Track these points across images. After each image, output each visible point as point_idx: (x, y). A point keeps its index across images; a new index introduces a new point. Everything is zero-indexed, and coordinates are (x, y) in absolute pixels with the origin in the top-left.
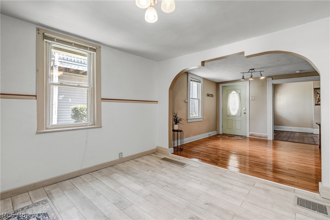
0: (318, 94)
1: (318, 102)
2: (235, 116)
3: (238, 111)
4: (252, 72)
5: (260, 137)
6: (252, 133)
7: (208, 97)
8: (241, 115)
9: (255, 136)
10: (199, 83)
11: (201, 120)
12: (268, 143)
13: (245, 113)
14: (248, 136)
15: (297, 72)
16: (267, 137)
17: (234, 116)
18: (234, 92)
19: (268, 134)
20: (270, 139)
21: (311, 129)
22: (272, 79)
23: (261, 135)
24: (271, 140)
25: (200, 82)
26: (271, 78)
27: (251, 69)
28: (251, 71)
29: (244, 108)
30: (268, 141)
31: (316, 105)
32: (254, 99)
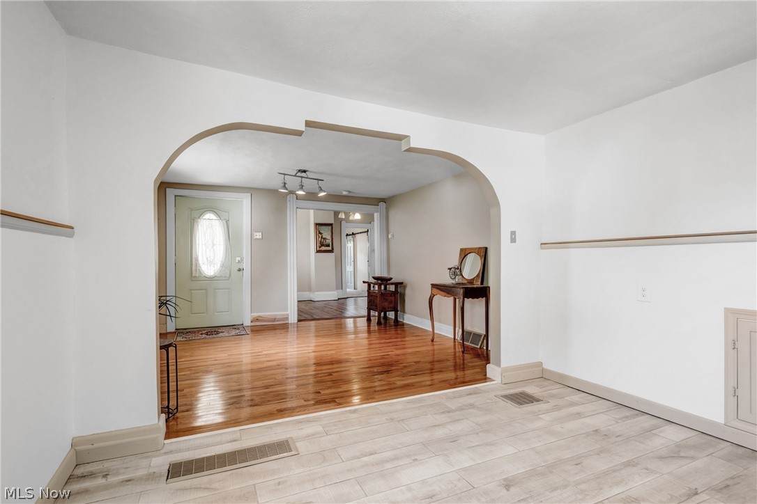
1: (320, 247)
2: (215, 279)
3: (223, 265)
4: (302, 177)
5: (274, 320)
6: (256, 315)
8: (230, 275)
9: (264, 321)
12: (290, 329)
13: (239, 270)
14: (247, 323)
15: (345, 193)
16: (287, 319)
17: (211, 279)
18: (209, 216)
19: (289, 312)
20: (292, 322)
21: (308, 293)
22: (297, 199)
23: (276, 315)
24: (294, 323)
26: (295, 196)
27: (299, 171)
28: (299, 174)
29: (239, 259)
30: (290, 326)
31: (318, 252)
32: (261, 237)
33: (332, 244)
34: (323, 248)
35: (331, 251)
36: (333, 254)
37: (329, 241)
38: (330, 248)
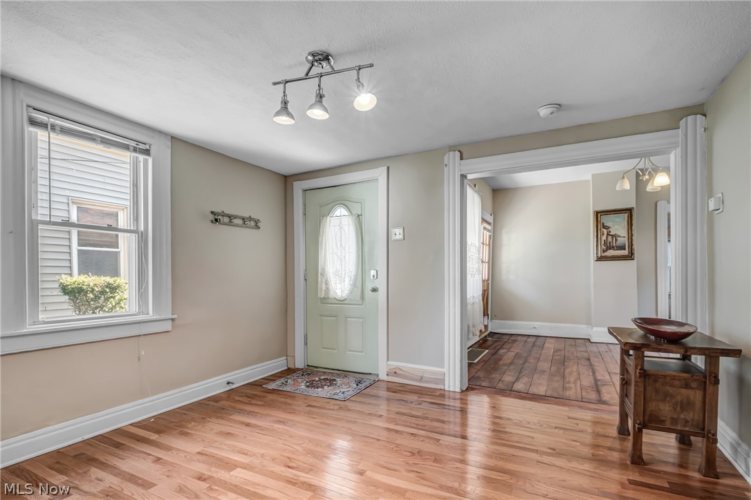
0: (604, 227)
1: (604, 251)
2: (346, 302)
3: (354, 283)
4: (320, 76)
5: (421, 379)
6: (394, 365)
7: (217, 226)
8: (362, 298)
9: (406, 378)
10: (141, 157)
11: (167, 326)
12: (445, 401)
13: (374, 290)
14: (383, 376)
16: (442, 380)
17: (341, 302)
18: (340, 211)
19: (445, 369)
20: (451, 389)
21: (585, 326)
22: (461, 159)
23: (424, 371)
24: (455, 392)
25: (147, 152)
26: (458, 154)
27: (313, 59)
29: (373, 272)
30: (446, 395)
31: (600, 259)
32: (401, 237)
33: (631, 245)
34: (611, 253)
35: (630, 257)
36: (635, 262)
37: (623, 240)
38: (625, 252)
